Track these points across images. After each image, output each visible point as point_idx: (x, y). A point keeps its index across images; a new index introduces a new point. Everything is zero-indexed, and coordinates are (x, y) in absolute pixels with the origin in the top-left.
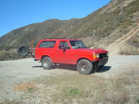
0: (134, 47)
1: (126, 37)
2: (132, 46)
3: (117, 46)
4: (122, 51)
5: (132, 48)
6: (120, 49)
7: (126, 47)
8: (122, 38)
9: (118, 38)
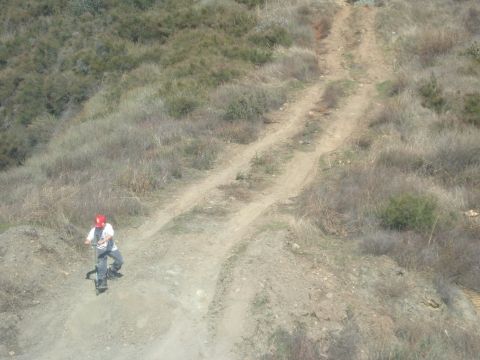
0: (411, 278)
1: (265, 165)
2: (388, 264)
3: (209, 265)
4: (290, 329)
5: (393, 294)
6: (260, 303)
7: (327, 279)
8: (224, 175)
9: (177, 175)
